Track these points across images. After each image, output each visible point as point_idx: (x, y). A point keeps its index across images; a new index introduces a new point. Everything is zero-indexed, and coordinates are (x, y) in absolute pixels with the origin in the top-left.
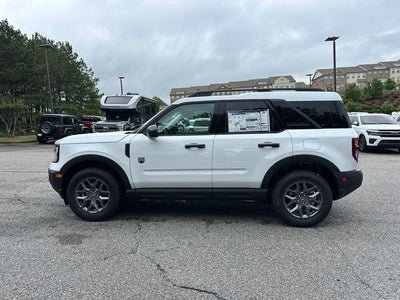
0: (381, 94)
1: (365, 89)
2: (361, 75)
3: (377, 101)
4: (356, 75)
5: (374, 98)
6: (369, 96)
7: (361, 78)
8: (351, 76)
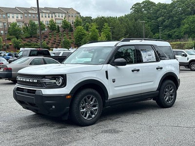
0: (36, 33)
1: (24, 28)
2: (19, 16)
3: (34, 39)
4: (15, 16)
5: (31, 37)
6: (27, 34)
7: (20, 18)
8: (11, 15)
